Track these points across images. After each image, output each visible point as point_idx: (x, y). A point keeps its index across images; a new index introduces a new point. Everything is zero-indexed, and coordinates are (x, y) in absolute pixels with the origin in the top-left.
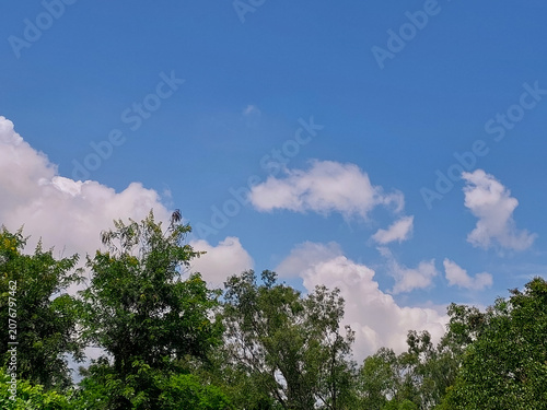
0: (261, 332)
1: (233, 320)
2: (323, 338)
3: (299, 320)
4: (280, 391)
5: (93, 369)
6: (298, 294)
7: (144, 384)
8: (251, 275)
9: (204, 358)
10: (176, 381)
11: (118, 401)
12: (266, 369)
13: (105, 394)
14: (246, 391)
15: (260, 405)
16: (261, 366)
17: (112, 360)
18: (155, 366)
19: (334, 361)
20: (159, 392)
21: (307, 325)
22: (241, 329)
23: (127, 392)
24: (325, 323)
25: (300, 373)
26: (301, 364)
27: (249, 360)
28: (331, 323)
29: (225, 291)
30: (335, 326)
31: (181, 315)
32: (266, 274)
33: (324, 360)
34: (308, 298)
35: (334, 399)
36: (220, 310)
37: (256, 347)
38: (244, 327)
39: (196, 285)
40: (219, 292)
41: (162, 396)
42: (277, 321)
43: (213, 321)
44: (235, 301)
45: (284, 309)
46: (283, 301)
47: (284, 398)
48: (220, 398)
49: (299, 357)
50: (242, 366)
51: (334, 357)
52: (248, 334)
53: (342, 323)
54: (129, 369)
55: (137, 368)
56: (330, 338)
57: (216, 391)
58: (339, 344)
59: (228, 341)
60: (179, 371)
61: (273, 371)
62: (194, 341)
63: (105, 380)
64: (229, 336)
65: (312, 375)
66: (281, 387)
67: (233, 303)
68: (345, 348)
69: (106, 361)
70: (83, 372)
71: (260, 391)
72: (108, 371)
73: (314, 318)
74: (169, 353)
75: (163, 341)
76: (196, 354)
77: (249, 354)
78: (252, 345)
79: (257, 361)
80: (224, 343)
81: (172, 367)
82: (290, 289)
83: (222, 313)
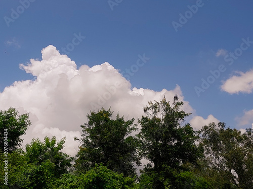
0: (222, 151)
1: (208, 146)
3: (241, 145)
4: (235, 179)
5: (146, 169)
6: (240, 132)
7: (168, 176)
8: (213, 125)
9: (195, 163)
10: (183, 174)
11: (158, 183)
12: (228, 169)
13: (151, 181)
14: (217, 180)
15: (225, 186)
16: (224, 167)
17: (153, 165)
18: (173, 167)
20: (176, 179)
21: (245, 147)
22: (213, 150)
23: (161, 179)
25: (244, 170)
26: (244, 166)
27: (218, 165)
29: (202, 133)
31: (182, 144)
37: (221, 158)
38: (214, 149)
39: (188, 129)
40: (199, 132)
41: (177, 181)
42: (230, 146)
43: (198, 147)
44: (207, 138)
45: (233, 140)
46: (232, 136)
47: (237, 183)
48: (205, 183)
49: (243, 163)
50: (215, 168)
52: (216, 152)
54: (161, 168)
55: (165, 167)
59: (207, 156)
60: (184, 169)
61: (230, 170)
62: (191, 155)
63: (151, 174)
64: (207, 153)
65: (250, 171)
66: (235, 178)
69: (151, 166)
70: (141, 172)
71: (224, 179)
72: (152, 170)
74: (179, 161)
75: (175, 155)
76: (191, 161)
77: (217, 162)
78: (218, 157)
79: (222, 165)
80: (205, 157)
81: (181, 168)
82: (235, 130)
83: (202, 143)
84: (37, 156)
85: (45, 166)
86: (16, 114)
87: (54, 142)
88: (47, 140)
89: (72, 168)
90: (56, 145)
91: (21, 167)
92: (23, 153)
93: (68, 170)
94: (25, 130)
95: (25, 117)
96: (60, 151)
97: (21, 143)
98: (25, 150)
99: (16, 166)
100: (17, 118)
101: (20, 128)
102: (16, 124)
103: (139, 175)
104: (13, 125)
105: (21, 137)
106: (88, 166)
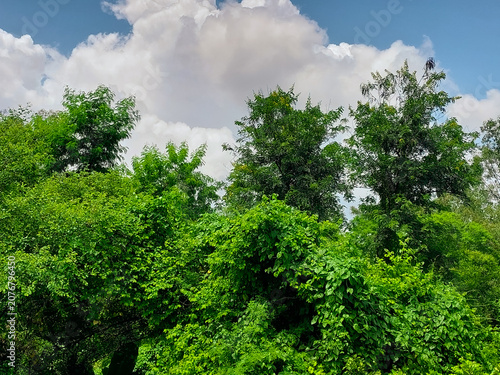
1: (491, 162)
5: (363, 207)
7: (407, 219)
9: (463, 196)
10: (437, 217)
11: (386, 233)
13: (374, 229)
17: (378, 199)
18: (417, 203)
20: (422, 225)
23: (392, 225)
29: (482, 135)
31: (438, 158)
36: (478, 153)
39: (453, 131)
40: (476, 135)
41: (424, 229)
43: (470, 164)
44: (493, 144)
48: (482, 234)
54: (392, 205)
55: (401, 204)
57: (478, 228)
59: (488, 182)
60: (440, 208)
62: (453, 181)
63: (372, 215)
64: (488, 177)
67: (491, 146)
69: (373, 201)
70: (354, 211)
72: (375, 208)
74: (429, 192)
75: (423, 180)
76: (454, 192)
80: (484, 184)
81: (433, 205)
83: (480, 156)
84: (154, 179)
85: (169, 198)
86: (110, 98)
87: (184, 153)
88: (171, 148)
89: (220, 201)
90: (189, 160)
91: (125, 199)
92: (129, 173)
93: (213, 206)
94: (129, 129)
95: (128, 103)
96: (196, 170)
97: (123, 154)
98: (131, 169)
99: (117, 196)
100: (113, 105)
101: (120, 125)
102: (112, 117)
103: (350, 217)
104: (108, 120)
105: (122, 143)
106: (250, 199)
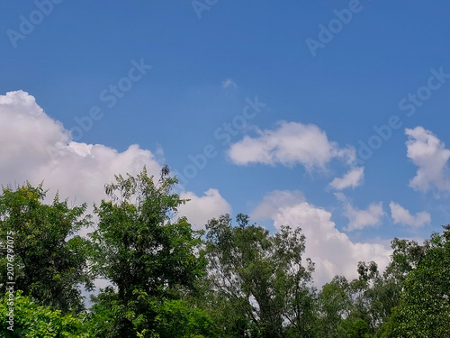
0: (237, 265)
1: (213, 255)
2: (288, 268)
3: (268, 254)
4: (254, 313)
5: (102, 297)
6: (267, 233)
7: (142, 308)
8: (227, 218)
9: (191, 287)
10: (168, 306)
11: (123, 322)
12: (244, 295)
13: (111, 317)
14: (225, 314)
15: (237, 324)
16: (238, 292)
17: (116, 290)
18: (151, 294)
19: (298, 287)
20: (155, 314)
21: (274, 258)
22: (221, 262)
23: (129, 315)
24: (290, 256)
25: (269, 298)
26: (270, 290)
27: (228, 288)
28: (295, 256)
29: (207, 231)
30: (298, 259)
31: (171, 252)
32: (240, 216)
33: (290, 286)
34: (275, 236)
35: (298, 318)
36: (203, 247)
37: (233, 277)
38: (223, 261)
39: (184, 228)
40: (202, 233)
41: (158, 318)
42: (250, 256)
43: (197, 257)
44: (215, 240)
45: (256, 245)
46: (255, 239)
47: (257, 318)
48: (205, 319)
49: (269, 285)
50: (222, 293)
51: (297, 284)
52: (226, 266)
53: (304, 256)
54: (130, 296)
55: (137, 295)
56: (294, 269)
57: (201, 313)
58: (301, 273)
59: (210, 273)
60: (171, 297)
61: (248, 297)
62: (183, 274)
63: (111, 306)
64: (211, 268)
65: (279, 299)
66: (255, 310)
67: (214, 241)
68: (307, 276)
69: (112, 290)
70: (93, 299)
71: (237, 313)
72: (113, 298)
73: (280, 253)
74: (163, 283)
75: (157, 273)
76: (184, 283)
77: (227, 283)
78: (230, 275)
79: (235, 288)
80: (207, 274)
81: (165, 294)
82: (260, 229)
83: (205, 249)
